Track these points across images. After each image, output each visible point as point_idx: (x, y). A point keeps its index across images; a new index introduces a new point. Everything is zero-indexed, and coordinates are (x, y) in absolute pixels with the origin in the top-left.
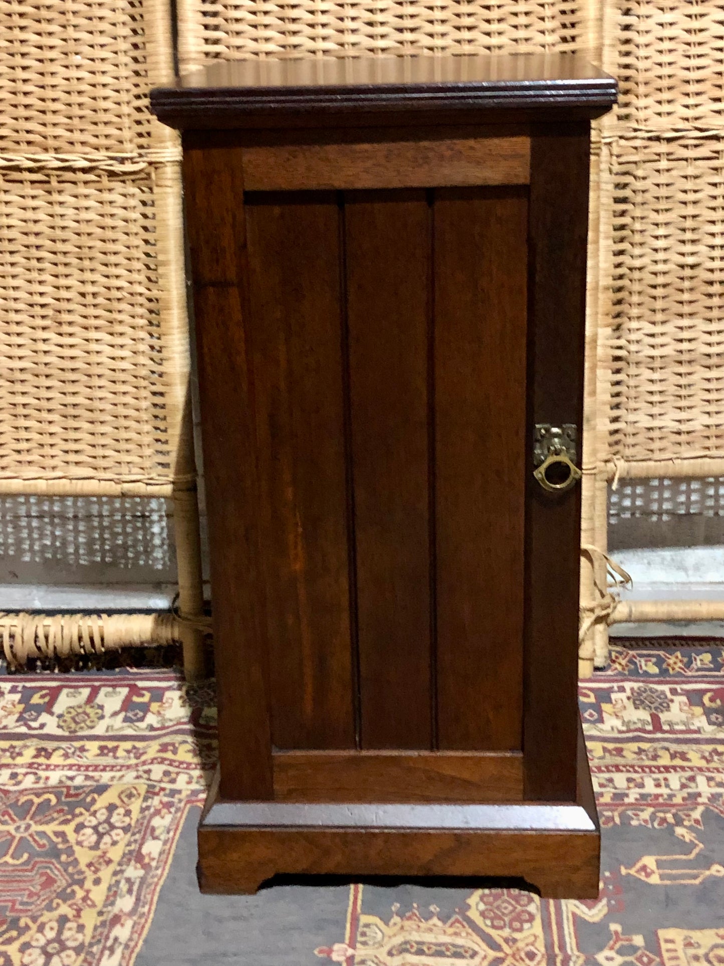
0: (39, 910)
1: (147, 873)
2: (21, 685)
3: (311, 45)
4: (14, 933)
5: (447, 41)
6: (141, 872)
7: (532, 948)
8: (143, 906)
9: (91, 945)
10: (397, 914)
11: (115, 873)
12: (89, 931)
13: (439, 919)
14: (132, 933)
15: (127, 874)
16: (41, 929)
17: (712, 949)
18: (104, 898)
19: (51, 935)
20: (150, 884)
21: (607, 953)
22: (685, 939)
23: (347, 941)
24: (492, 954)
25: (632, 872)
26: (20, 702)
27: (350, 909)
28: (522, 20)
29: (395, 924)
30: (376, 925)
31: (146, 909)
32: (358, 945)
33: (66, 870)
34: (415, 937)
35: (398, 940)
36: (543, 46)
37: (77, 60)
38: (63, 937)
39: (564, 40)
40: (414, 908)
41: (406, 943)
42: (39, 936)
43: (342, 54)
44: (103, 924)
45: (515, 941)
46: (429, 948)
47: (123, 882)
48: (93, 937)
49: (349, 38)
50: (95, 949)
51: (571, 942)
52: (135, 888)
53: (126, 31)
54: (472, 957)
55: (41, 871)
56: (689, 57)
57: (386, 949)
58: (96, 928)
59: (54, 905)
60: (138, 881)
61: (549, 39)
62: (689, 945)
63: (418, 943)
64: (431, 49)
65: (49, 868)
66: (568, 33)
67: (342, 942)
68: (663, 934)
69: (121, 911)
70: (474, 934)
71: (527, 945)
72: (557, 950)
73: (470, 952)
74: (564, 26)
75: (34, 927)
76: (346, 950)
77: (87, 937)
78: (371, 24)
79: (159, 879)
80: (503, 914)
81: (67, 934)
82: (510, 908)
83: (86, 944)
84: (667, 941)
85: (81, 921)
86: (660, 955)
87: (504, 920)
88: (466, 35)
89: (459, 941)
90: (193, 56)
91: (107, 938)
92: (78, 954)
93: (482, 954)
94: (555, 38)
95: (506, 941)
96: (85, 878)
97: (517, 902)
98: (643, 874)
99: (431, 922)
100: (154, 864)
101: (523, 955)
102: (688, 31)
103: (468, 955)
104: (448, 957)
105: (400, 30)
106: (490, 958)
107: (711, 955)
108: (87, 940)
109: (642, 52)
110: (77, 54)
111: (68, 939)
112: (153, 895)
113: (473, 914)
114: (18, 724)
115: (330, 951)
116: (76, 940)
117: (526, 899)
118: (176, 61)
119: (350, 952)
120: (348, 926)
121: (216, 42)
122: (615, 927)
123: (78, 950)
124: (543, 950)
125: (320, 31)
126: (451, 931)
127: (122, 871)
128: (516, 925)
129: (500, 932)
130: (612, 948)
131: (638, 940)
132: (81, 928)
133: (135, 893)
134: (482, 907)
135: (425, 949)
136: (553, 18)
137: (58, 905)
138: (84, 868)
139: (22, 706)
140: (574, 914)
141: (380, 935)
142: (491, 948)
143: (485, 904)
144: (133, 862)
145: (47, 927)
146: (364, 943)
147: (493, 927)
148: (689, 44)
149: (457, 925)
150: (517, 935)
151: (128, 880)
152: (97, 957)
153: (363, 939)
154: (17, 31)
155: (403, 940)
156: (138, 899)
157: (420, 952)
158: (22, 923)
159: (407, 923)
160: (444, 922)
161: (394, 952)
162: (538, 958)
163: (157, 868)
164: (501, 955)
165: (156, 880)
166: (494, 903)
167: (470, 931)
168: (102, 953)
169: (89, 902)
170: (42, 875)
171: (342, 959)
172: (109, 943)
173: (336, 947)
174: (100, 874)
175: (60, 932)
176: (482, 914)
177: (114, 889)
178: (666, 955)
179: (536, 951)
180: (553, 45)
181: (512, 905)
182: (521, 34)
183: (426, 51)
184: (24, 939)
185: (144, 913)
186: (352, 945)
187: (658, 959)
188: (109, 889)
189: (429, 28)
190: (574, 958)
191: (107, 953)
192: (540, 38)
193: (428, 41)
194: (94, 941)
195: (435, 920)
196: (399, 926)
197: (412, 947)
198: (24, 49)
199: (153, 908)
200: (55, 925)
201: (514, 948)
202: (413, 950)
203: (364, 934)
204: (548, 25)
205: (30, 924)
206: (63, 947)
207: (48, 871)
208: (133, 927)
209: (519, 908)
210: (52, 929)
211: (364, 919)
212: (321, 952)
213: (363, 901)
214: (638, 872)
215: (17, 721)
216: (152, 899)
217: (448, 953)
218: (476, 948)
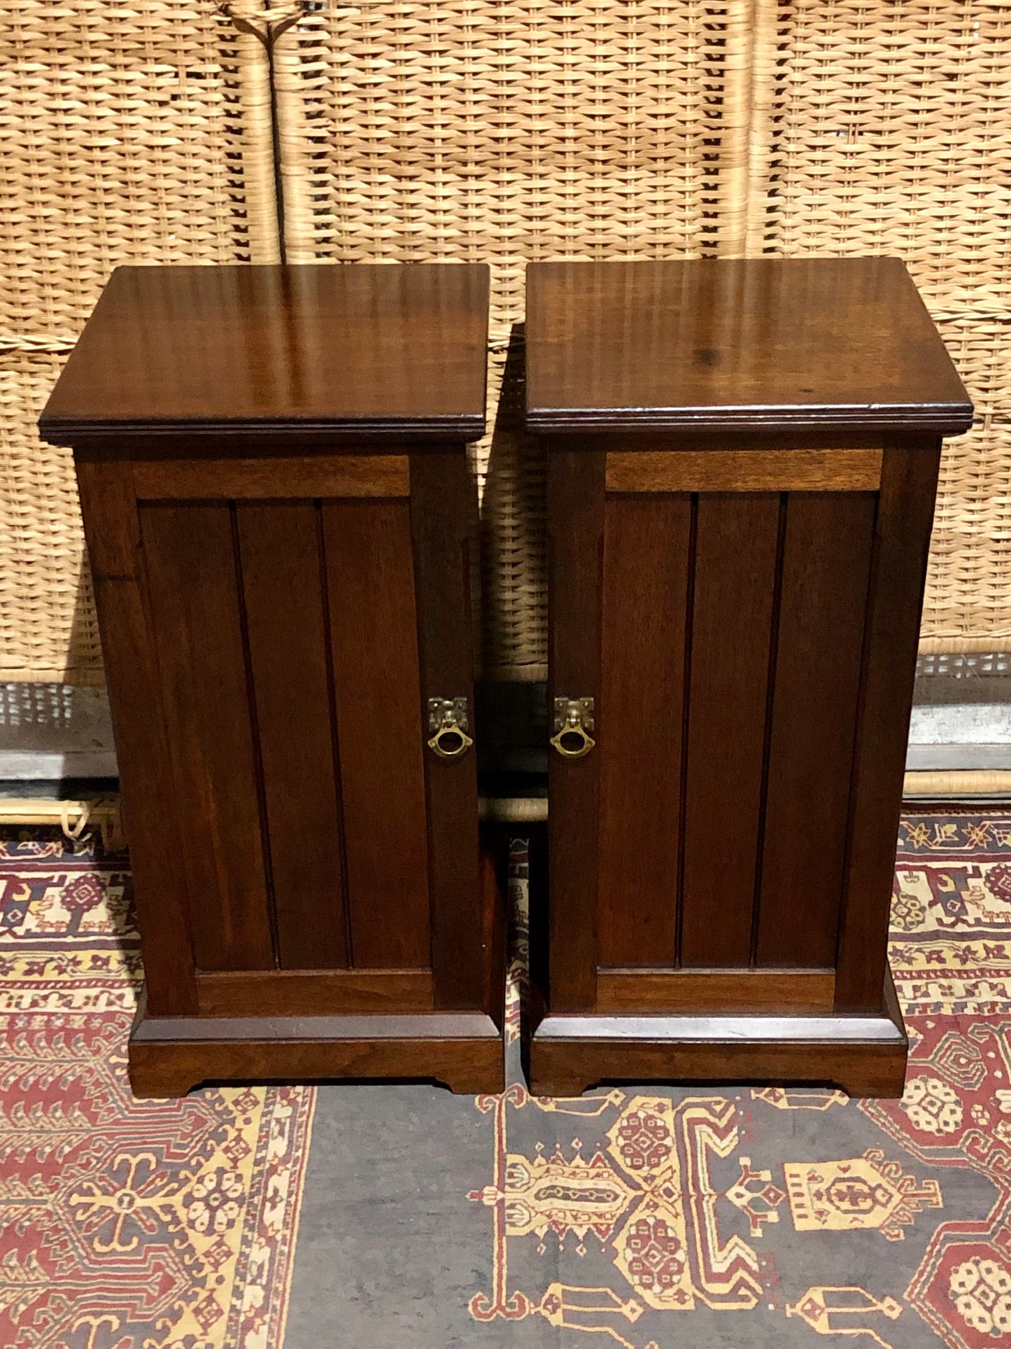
0: (195, 1155)
1: (295, 1111)
2: (121, 873)
3: (432, 232)
4: (175, 1185)
5: (581, 229)
6: (288, 1111)
7: (668, 1185)
8: (297, 1151)
9: (252, 1196)
10: (542, 1156)
11: (264, 1115)
12: (247, 1181)
13: (582, 1158)
14: (291, 1182)
15: (276, 1115)
16: (201, 1180)
17: (833, 1184)
18: (257, 1139)
19: (212, 1186)
20: (300, 1127)
21: (737, 1189)
22: (809, 1173)
23: (496, 1184)
24: (632, 1193)
25: (761, 1096)
26: (125, 897)
27: (496, 1149)
28: (660, 208)
29: (540, 1165)
30: (523, 1165)
31: (300, 1153)
32: (507, 1188)
33: (213, 1108)
34: (561, 1182)
35: (545, 1183)
36: (683, 235)
37: (171, 240)
38: (223, 1188)
39: (706, 229)
40: (557, 1149)
41: (553, 1187)
42: (199, 1186)
43: (466, 241)
44: (260, 1173)
45: (653, 1177)
46: (575, 1194)
47: (273, 1123)
48: (252, 1186)
49: (473, 226)
50: (256, 1200)
51: (703, 1177)
52: (287, 1129)
53: (226, 211)
54: (615, 1199)
55: (188, 1110)
56: (838, 239)
57: (534, 1191)
58: (253, 1177)
59: (209, 1148)
60: (288, 1120)
61: (689, 228)
62: (812, 1179)
63: (563, 1188)
64: (563, 237)
65: (193, 1107)
66: (711, 222)
67: (492, 1185)
68: (790, 1168)
69: (276, 1156)
70: (615, 1175)
71: (665, 1181)
72: (691, 1191)
73: (613, 1196)
74: (706, 215)
75: (194, 1179)
76: (496, 1194)
77: (245, 1187)
78: (497, 211)
79: (308, 1117)
80: (642, 1148)
81: (226, 1185)
82: (649, 1142)
83: (247, 1194)
84: (792, 1176)
85: (238, 1172)
86: (787, 1191)
87: (643, 1157)
88: (599, 224)
89: (602, 1185)
90: (301, 243)
91: (266, 1189)
92: (240, 1207)
93: (623, 1195)
94: (697, 226)
95: (645, 1179)
96: (235, 1118)
97: (655, 1134)
98: (772, 1098)
99: (574, 1164)
100: (300, 1099)
101: (661, 1192)
102: (839, 213)
103: (610, 1199)
104: (592, 1201)
105: (530, 218)
106: (630, 1197)
107: (833, 1191)
108: (247, 1190)
109: (788, 235)
110: (171, 234)
111: (227, 1190)
112: (305, 1138)
113: (614, 1151)
114: (129, 927)
115: (481, 1195)
116: (235, 1190)
117: (661, 1131)
118: (283, 247)
119: (500, 1195)
120: (496, 1166)
121: (327, 226)
122: (745, 1161)
123: (240, 1201)
124: (679, 1187)
125: (441, 218)
126: (593, 1172)
127: (271, 1112)
128: (655, 1160)
129: (638, 1172)
130: (741, 1184)
131: (766, 1176)
132: (239, 1178)
133: (286, 1135)
134: (622, 1142)
135: (570, 1193)
136: (694, 205)
137: (213, 1150)
138: (231, 1107)
139: (128, 902)
140: (706, 1145)
141: (526, 1176)
142: (631, 1187)
143: (625, 1138)
144: (278, 1098)
145: (207, 1179)
146: (512, 1185)
147: (634, 1167)
148: (839, 226)
149: (599, 1164)
150: (655, 1171)
151: (278, 1121)
152: (259, 1208)
153: (511, 1181)
154: (101, 208)
155: (548, 1184)
156: (290, 1142)
157: (566, 1197)
158: (182, 1176)
159: (553, 1166)
160: (587, 1163)
161: (541, 1195)
162: (675, 1197)
163: (303, 1104)
164: (640, 1193)
165: (304, 1118)
166: (631, 1137)
167: (611, 1171)
168: (263, 1205)
169: (243, 1145)
170: (191, 1114)
171: (493, 1203)
172: (270, 1194)
173: (486, 1190)
174: (248, 1115)
175: (219, 1183)
176: (622, 1152)
177: (266, 1129)
178: (792, 1190)
179: (672, 1189)
180: (694, 234)
181: (650, 1139)
182: (659, 223)
183: (556, 238)
184: (185, 1190)
185: (298, 1157)
186: (501, 1188)
187: (784, 1195)
188: (261, 1130)
189: (559, 216)
190: (706, 1198)
191: (268, 1205)
192: (678, 227)
193: (558, 229)
194: (254, 1190)
195: (578, 1161)
196: (546, 1167)
197: (558, 1192)
198: (111, 227)
199: (307, 1152)
200: (214, 1177)
201: (653, 1185)
202: (560, 1195)
203: (511, 1175)
204: (688, 214)
205: (190, 1175)
206: (226, 1200)
207: (195, 1110)
208: (291, 1176)
209: (657, 1142)
210: (211, 1180)
211: (511, 1159)
212: (472, 1197)
213: (507, 1139)
214: (766, 1096)
215: (127, 924)
216: (305, 1142)
217: (593, 1198)
218: (618, 1191)
